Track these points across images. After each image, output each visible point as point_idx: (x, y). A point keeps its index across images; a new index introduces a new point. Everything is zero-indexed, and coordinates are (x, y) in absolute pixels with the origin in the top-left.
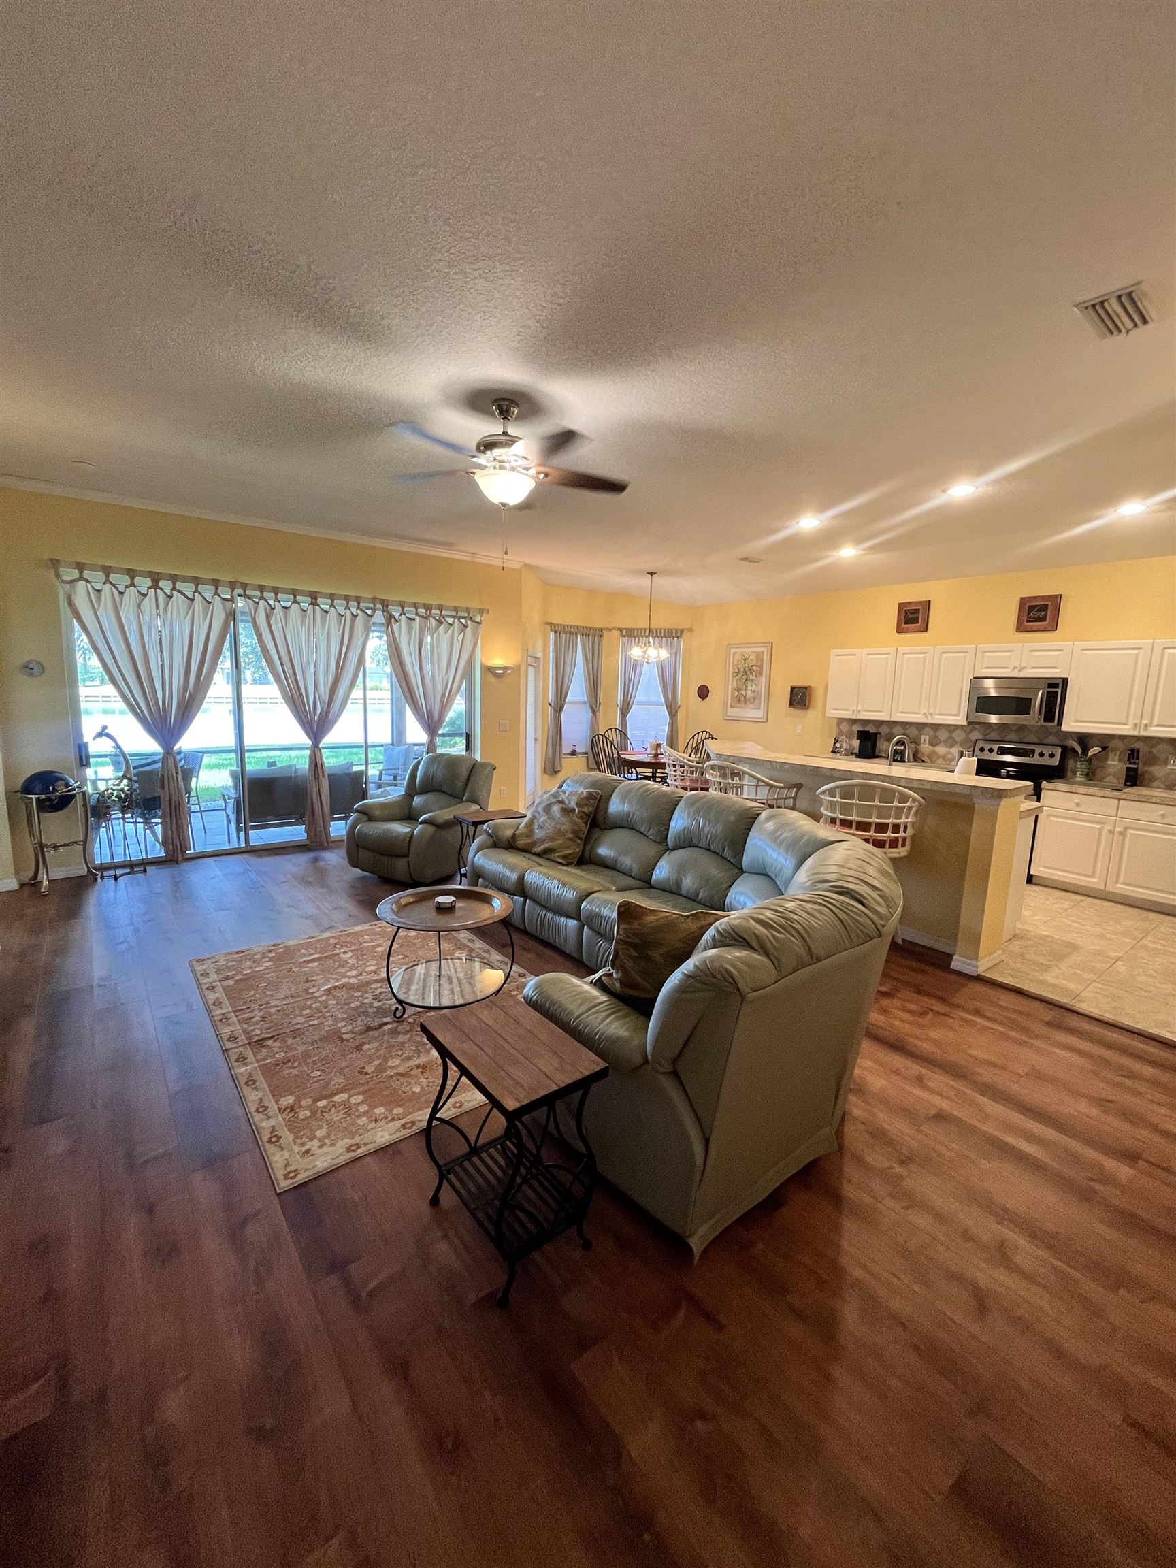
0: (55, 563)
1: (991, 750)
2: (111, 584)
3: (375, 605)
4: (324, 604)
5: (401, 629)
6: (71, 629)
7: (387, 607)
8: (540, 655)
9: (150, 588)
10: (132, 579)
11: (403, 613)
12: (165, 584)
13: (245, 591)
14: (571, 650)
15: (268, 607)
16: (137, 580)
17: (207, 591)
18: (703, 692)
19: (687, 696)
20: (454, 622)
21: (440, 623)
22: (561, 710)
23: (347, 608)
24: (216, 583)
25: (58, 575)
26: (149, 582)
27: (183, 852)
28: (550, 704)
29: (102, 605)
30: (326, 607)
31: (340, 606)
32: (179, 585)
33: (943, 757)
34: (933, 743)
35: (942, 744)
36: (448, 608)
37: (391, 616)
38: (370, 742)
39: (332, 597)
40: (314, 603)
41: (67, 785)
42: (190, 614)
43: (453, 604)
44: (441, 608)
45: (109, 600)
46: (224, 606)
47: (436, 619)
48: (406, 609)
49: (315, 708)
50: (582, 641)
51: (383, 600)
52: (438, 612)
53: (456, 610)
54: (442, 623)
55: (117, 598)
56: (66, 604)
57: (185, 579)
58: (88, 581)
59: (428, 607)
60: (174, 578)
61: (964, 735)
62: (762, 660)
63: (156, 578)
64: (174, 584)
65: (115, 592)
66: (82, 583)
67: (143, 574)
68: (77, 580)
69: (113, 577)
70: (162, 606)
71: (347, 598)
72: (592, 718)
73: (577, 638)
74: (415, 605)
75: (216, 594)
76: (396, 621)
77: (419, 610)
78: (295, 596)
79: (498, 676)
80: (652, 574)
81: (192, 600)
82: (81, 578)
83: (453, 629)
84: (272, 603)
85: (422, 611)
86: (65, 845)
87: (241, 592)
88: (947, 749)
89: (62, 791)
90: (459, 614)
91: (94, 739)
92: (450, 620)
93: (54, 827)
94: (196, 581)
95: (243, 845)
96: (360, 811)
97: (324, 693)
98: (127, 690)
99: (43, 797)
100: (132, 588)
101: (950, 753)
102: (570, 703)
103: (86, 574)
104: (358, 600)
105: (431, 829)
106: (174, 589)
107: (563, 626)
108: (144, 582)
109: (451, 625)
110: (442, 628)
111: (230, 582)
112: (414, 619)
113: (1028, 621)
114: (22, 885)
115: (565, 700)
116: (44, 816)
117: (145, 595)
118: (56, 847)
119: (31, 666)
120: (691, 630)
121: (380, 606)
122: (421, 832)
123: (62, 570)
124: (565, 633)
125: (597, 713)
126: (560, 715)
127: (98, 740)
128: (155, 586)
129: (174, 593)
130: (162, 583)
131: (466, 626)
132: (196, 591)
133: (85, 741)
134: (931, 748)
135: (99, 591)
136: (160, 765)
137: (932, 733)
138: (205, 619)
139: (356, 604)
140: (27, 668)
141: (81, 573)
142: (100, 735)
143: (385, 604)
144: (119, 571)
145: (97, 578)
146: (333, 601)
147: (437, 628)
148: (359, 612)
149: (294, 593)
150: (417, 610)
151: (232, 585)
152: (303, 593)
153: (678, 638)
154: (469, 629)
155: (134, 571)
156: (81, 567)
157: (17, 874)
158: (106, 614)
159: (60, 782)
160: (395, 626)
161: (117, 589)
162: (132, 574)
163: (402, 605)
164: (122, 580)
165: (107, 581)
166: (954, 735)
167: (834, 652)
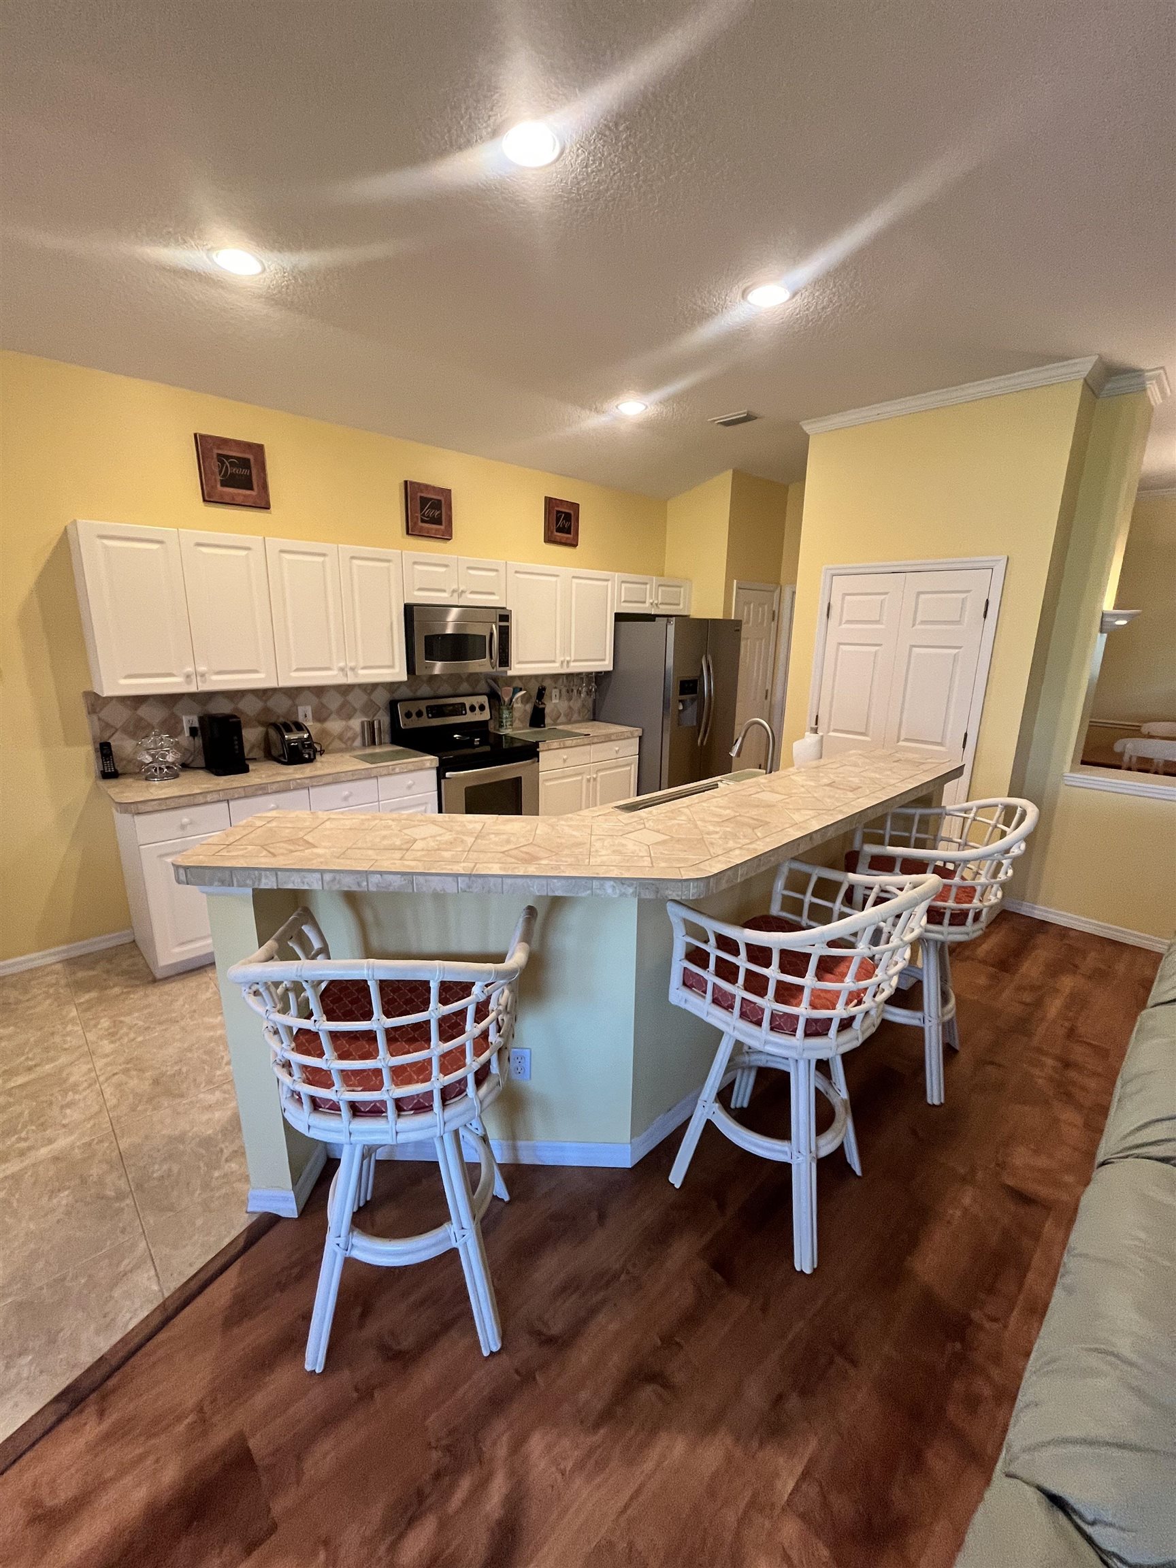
1: (419, 714)
33: (340, 737)
34: (320, 717)
35: (333, 716)
61: (365, 698)
88: (343, 723)
101: (348, 728)
113: (423, 521)
134: (318, 725)
137: (315, 700)
166: (350, 698)
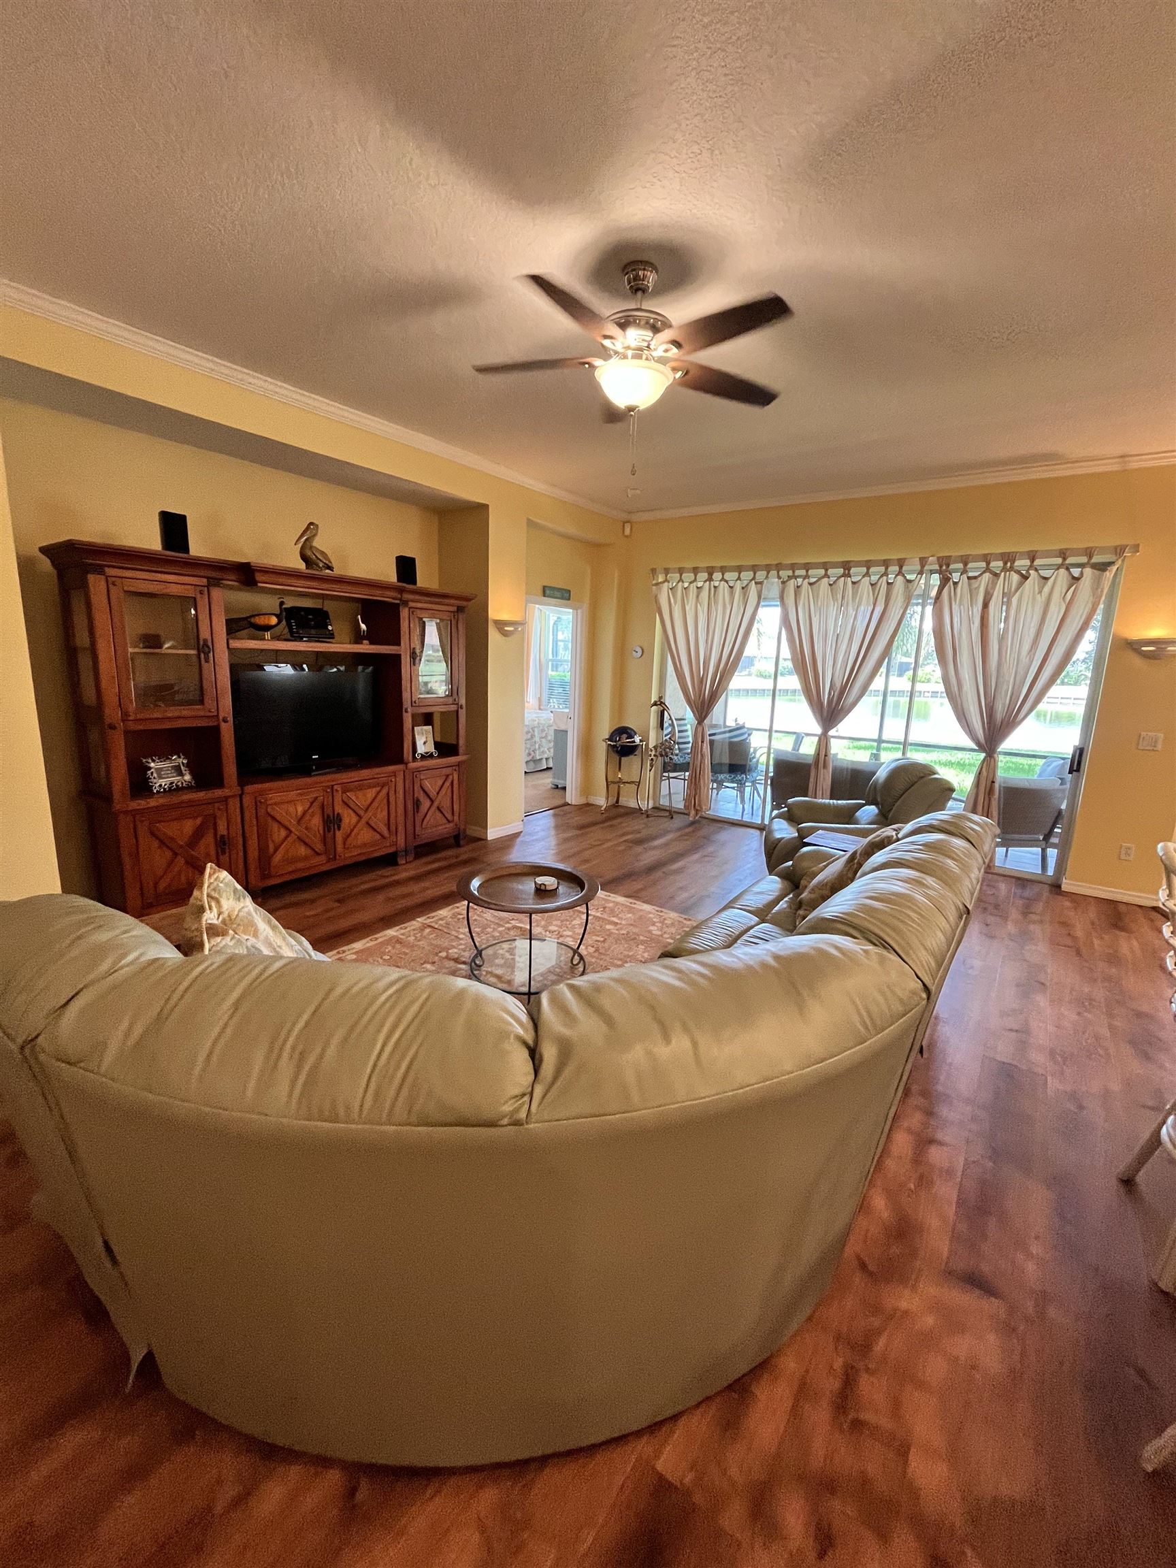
0: (653, 572)
4: (858, 574)
13: (794, 572)
15: (796, 586)
16: (699, 576)
17: (747, 577)
20: (1082, 574)
21: (1027, 578)
23: (884, 575)
24: (755, 568)
25: (654, 581)
26: (706, 576)
30: (859, 577)
31: (876, 574)
32: (727, 575)
36: (1076, 552)
38: (911, 739)
39: (868, 564)
40: (847, 574)
45: (680, 595)
47: (1021, 573)
48: (970, 565)
52: (1027, 562)
53: (1089, 553)
54: (1029, 578)
55: (684, 593)
57: (731, 569)
58: (669, 582)
59: (1009, 558)
60: (723, 570)
63: (710, 571)
64: (723, 575)
65: (683, 588)
66: (666, 584)
67: (703, 569)
68: (664, 582)
71: (886, 563)
74: (986, 559)
75: (754, 578)
77: (993, 563)
78: (826, 570)
79: (1147, 656)
81: (732, 588)
82: (666, 580)
84: (800, 581)
85: (996, 564)
90: (1070, 560)
92: (1049, 572)
94: (739, 569)
100: (694, 583)
104: (901, 563)
106: (722, 579)
108: (702, 577)
109: (1049, 579)
112: (980, 578)
117: (701, 588)
118: (624, 783)
128: (710, 579)
130: (715, 576)
135: (673, 589)
140: (634, 650)
141: (666, 576)
145: (674, 578)
146: (868, 569)
147: (1020, 585)
148: (899, 580)
149: (825, 566)
150: (988, 565)
152: (836, 565)
155: (697, 568)
161: (684, 585)
162: (696, 571)
163: (965, 561)
164: (689, 577)
165: (680, 580)
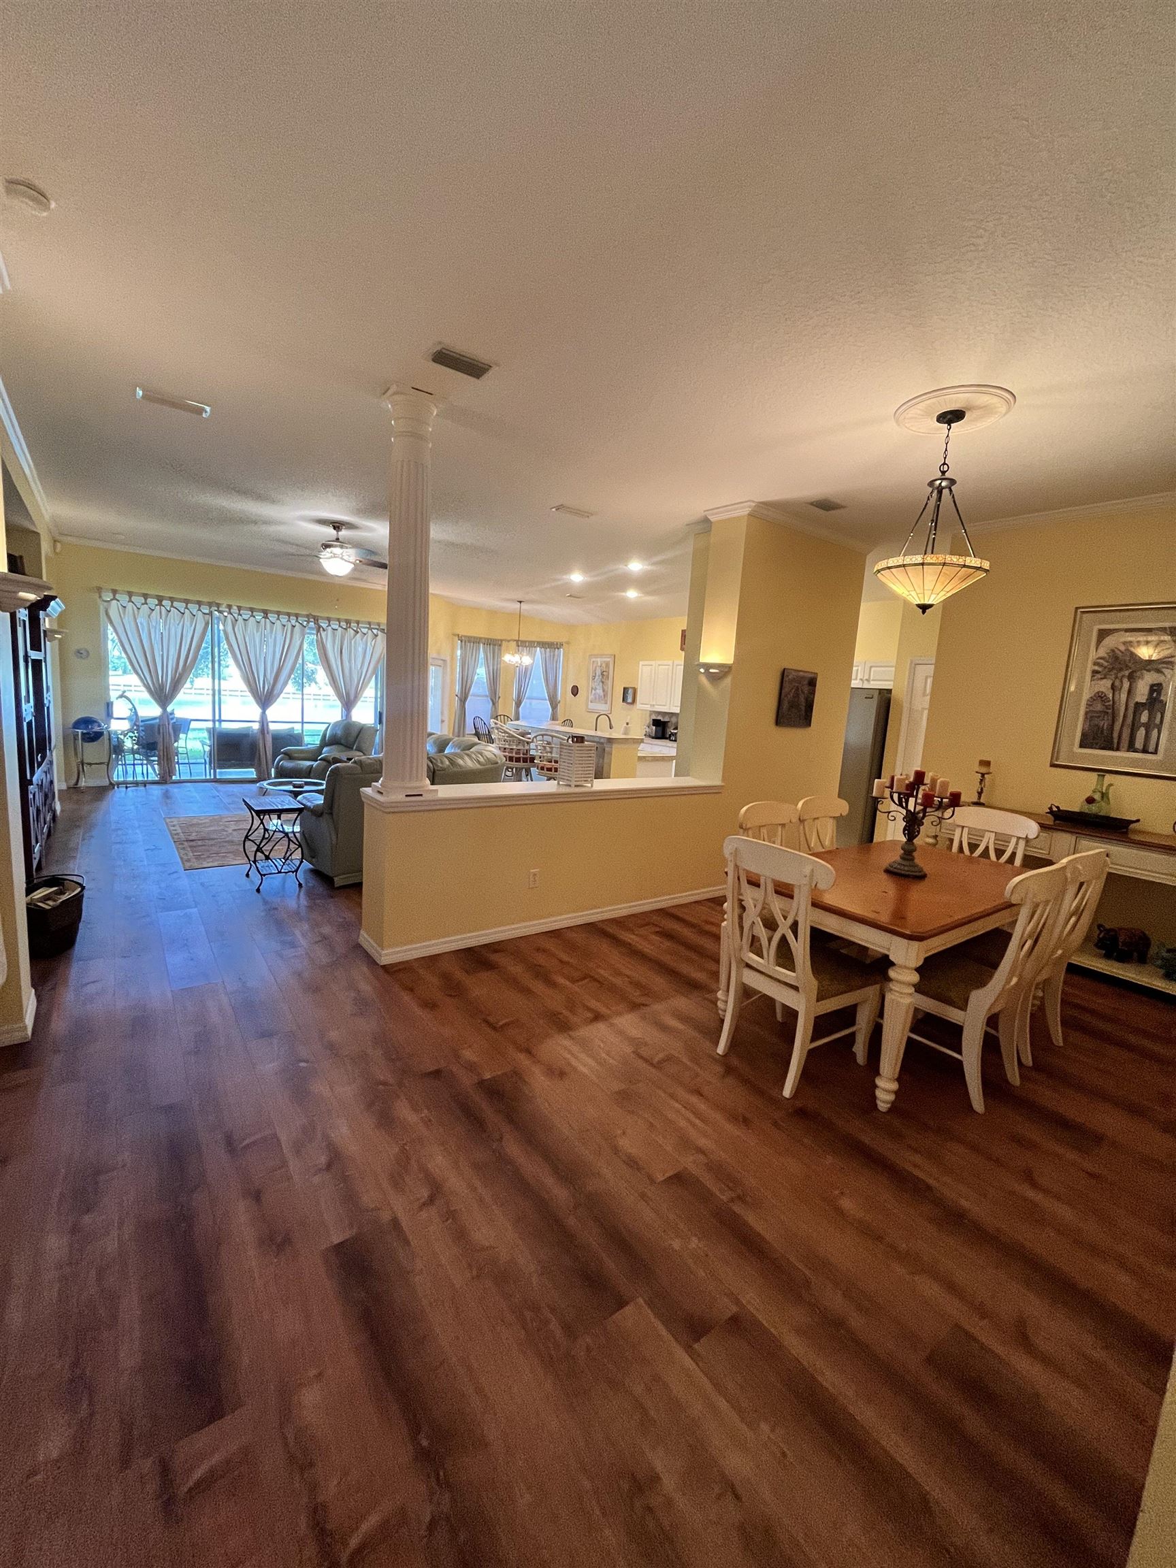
0: (99, 590)
2: (133, 602)
3: (309, 619)
4: (272, 617)
5: (327, 637)
6: (106, 630)
7: (317, 621)
8: (448, 659)
9: (157, 605)
10: (146, 599)
11: (329, 625)
12: (166, 603)
13: (218, 608)
14: (474, 657)
15: (234, 619)
16: (149, 600)
17: (193, 608)
18: (575, 691)
19: (563, 692)
20: (367, 633)
21: (357, 632)
22: (466, 699)
23: (289, 621)
24: (199, 603)
25: (100, 597)
26: (156, 602)
27: (171, 777)
28: (457, 696)
29: (126, 616)
30: (273, 620)
31: (284, 619)
32: (175, 604)
36: (363, 623)
37: (320, 627)
39: (278, 613)
40: (266, 617)
41: (99, 726)
42: (182, 623)
43: (367, 620)
44: (358, 623)
45: (131, 612)
46: (204, 617)
47: (354, 630)
48: (331, 622)
49: (264, 687)
50: (484, 648)
51: (315, 616)
52: (356, 625)
53: (370, 623)
54: (358, 632)
55: (136, 612)
56: (105, 614)
57: (180, 600)
58: (118, 601)
59: (348, 622)
60: (172, 599)
62: (609, 668)
63: (160, 600)
64: (172, 603)
65: (135, 608)
66: (114, 602)
67: (152, 597)
68: (112, 600)
69: (133, 599)
70: (163, 617)
71: (289, 615)
72: (492, 708)
73: (479, 647)
74: (339, 620)
75: (199, 610)
76: (324, 630)
77: (342, 623)
78: (252, 613)
80: (520, 602)
81: (183, 614)
82: (114, 598)
83: (367, 637)
84: (236, 615)
85: (343, 624)
86: (96, 764)
87: (216, 609)
89: (96, 729)
91: (117, 699)
92: (365, 631)
93: (91, 752)
94: (187, 602)
95: (212, 777)
96: (285, 753)
97: (271, 678)
98: (139, 669)
99: (85, 731)
100: (145, 605)
102: (474, 695)
103: (118, 596)
104: (297, 616)
105: (325, 763)
106: (172, 606)
107: (469, 637)
108: (153, 602)
109: (365, 634)
110: (358, 635)
111: (209, 602)
112: (337, 630)
114: (69, 788)
115: (468, 693)
116: (86, 744)
117: (153, 610)
118: (90, 764)
119: (81, 652)
120: (568, 643)
121: (313, 620)
122: (318, 765)
123: (103, 594)
124: (470, 641)
125: (496, 705)
126: (464, 704)
127: (119, 699)
128: (160, 604)
129: (172, 609)
130: (164, 603)
131: (376, 636)
132: (186, 608)
133: (111, 700)
135: (125, 607)
136: (158, 721)
138: (191, 626)
139: (295, 618)
140: (79, 652)
141: (114, 596)
142: (121, 696)
143: (316, 619)
144: (138, 595)
145: (123, 598)
146: (279, 616)
148: (297, 624)
149: (252, 610)
150: (340, 623)
151: (210, 604)
152: (259, 610)
153: (558, 649)
154: (379, 637)
155: (147, 594)
156: (115, 592)
157: (66, 781)
158: (128, 620)
159: (96, 724)
160: (323, 634)
161: (135, 605)
162: (146, 596)
163: (329, 620)
164: (138, 600)
165: (130, 601)
167: (641, 663)
